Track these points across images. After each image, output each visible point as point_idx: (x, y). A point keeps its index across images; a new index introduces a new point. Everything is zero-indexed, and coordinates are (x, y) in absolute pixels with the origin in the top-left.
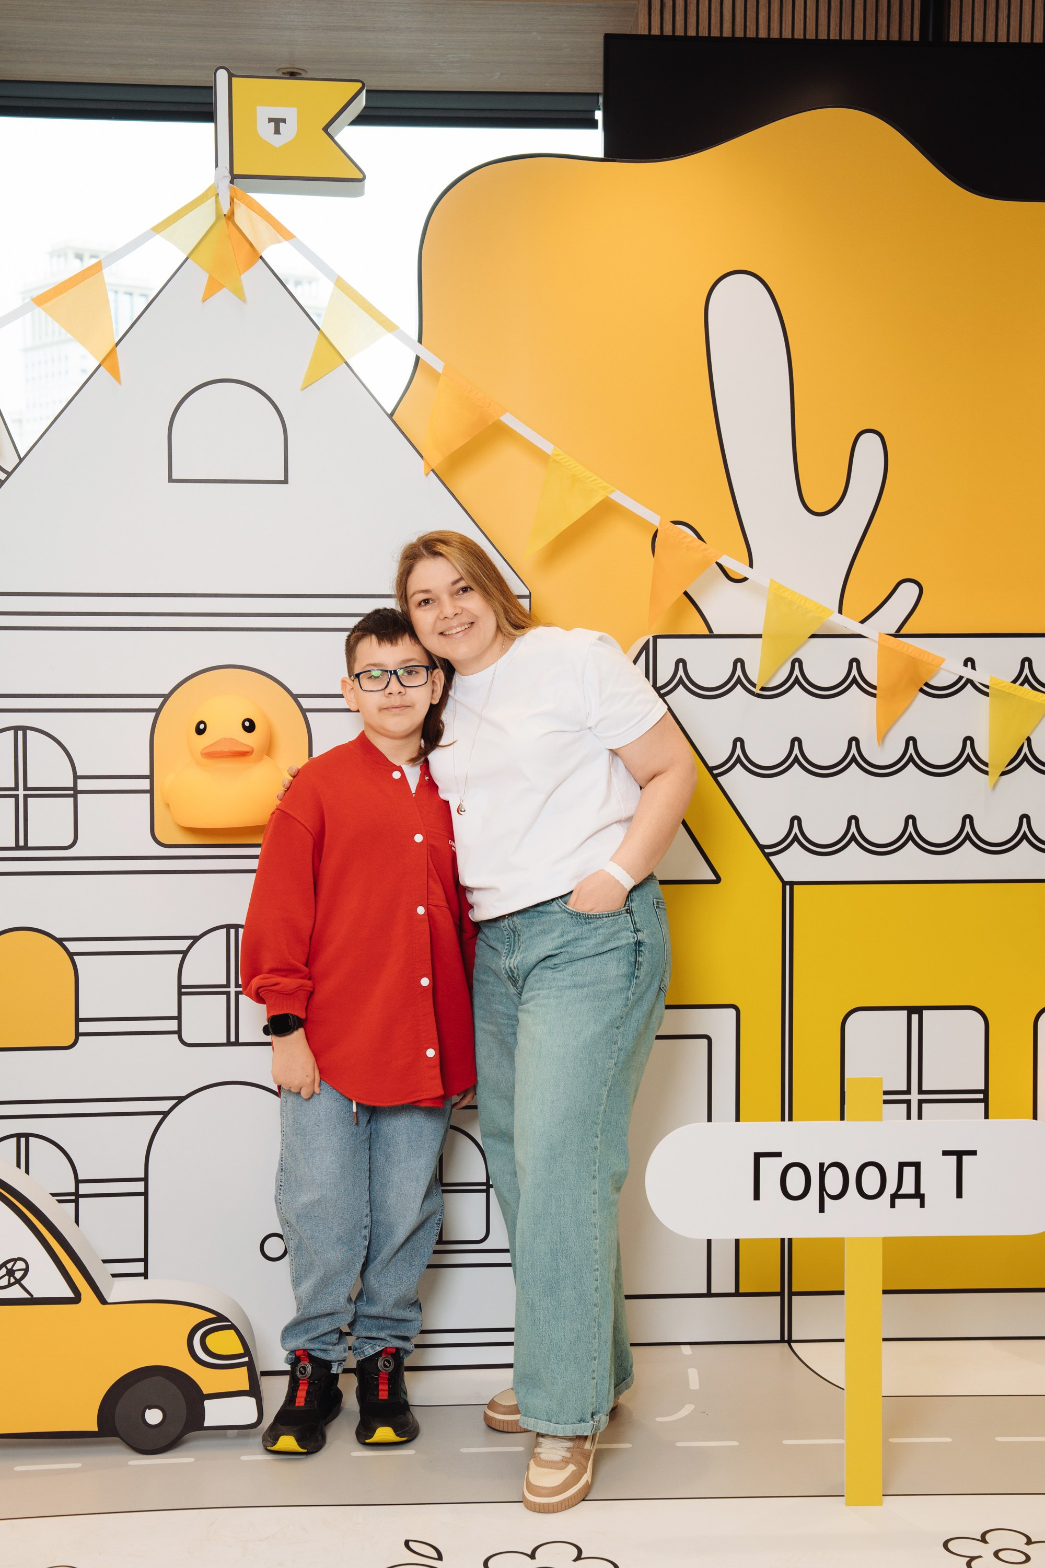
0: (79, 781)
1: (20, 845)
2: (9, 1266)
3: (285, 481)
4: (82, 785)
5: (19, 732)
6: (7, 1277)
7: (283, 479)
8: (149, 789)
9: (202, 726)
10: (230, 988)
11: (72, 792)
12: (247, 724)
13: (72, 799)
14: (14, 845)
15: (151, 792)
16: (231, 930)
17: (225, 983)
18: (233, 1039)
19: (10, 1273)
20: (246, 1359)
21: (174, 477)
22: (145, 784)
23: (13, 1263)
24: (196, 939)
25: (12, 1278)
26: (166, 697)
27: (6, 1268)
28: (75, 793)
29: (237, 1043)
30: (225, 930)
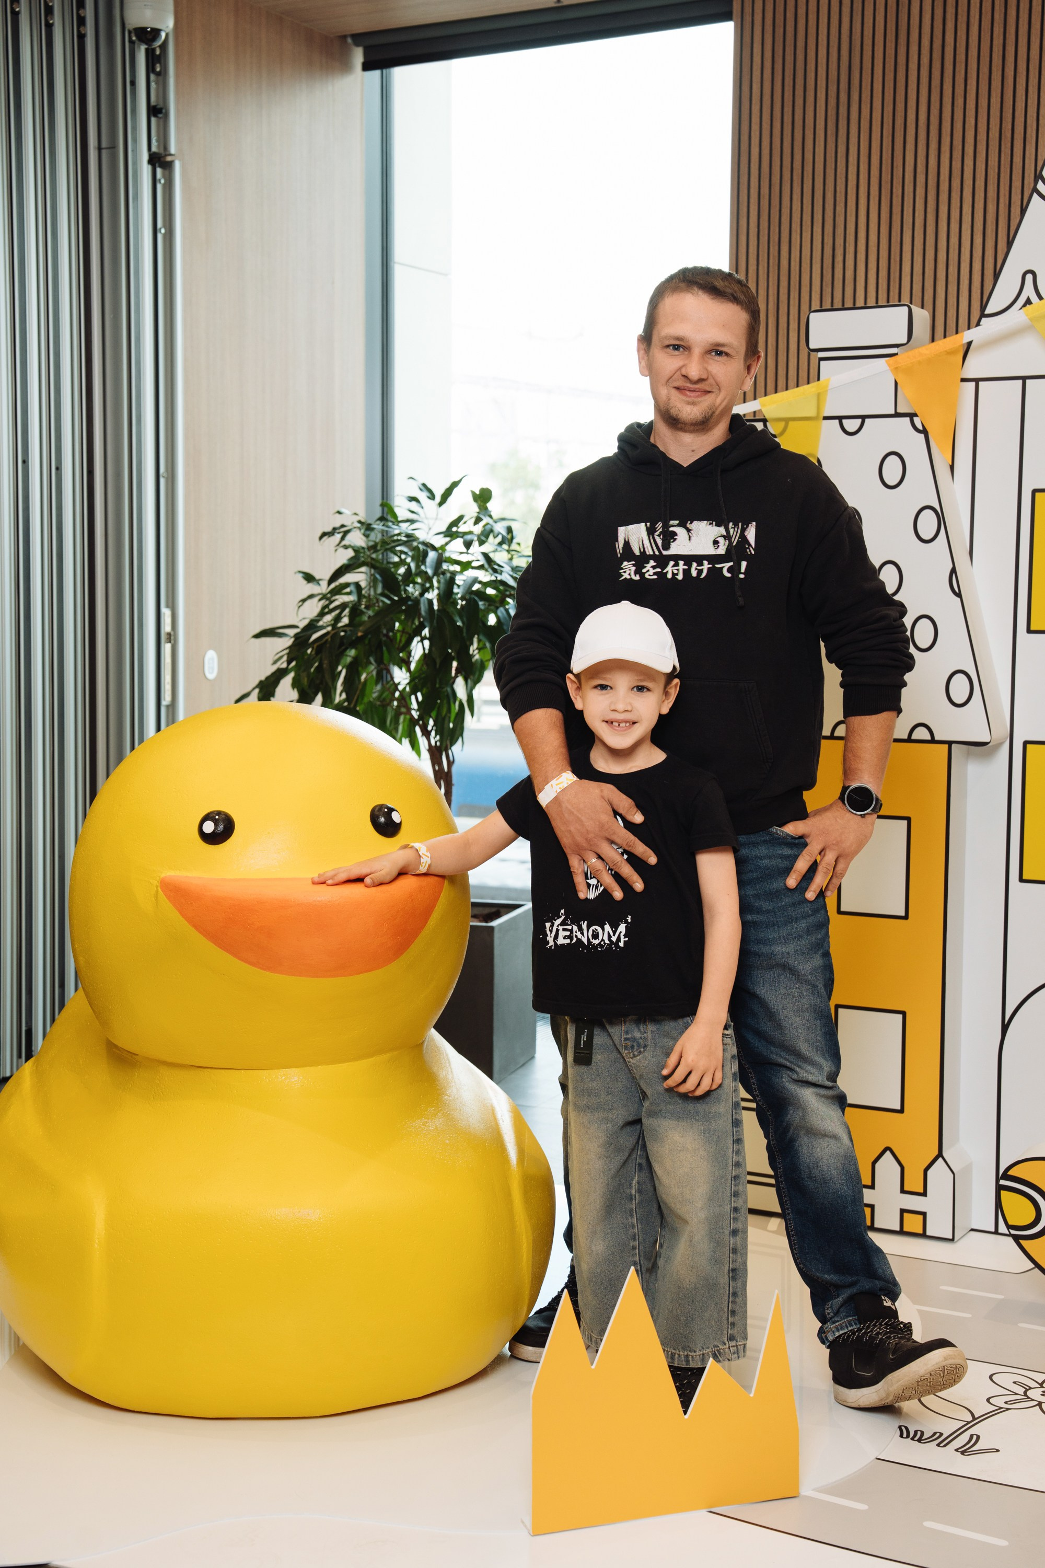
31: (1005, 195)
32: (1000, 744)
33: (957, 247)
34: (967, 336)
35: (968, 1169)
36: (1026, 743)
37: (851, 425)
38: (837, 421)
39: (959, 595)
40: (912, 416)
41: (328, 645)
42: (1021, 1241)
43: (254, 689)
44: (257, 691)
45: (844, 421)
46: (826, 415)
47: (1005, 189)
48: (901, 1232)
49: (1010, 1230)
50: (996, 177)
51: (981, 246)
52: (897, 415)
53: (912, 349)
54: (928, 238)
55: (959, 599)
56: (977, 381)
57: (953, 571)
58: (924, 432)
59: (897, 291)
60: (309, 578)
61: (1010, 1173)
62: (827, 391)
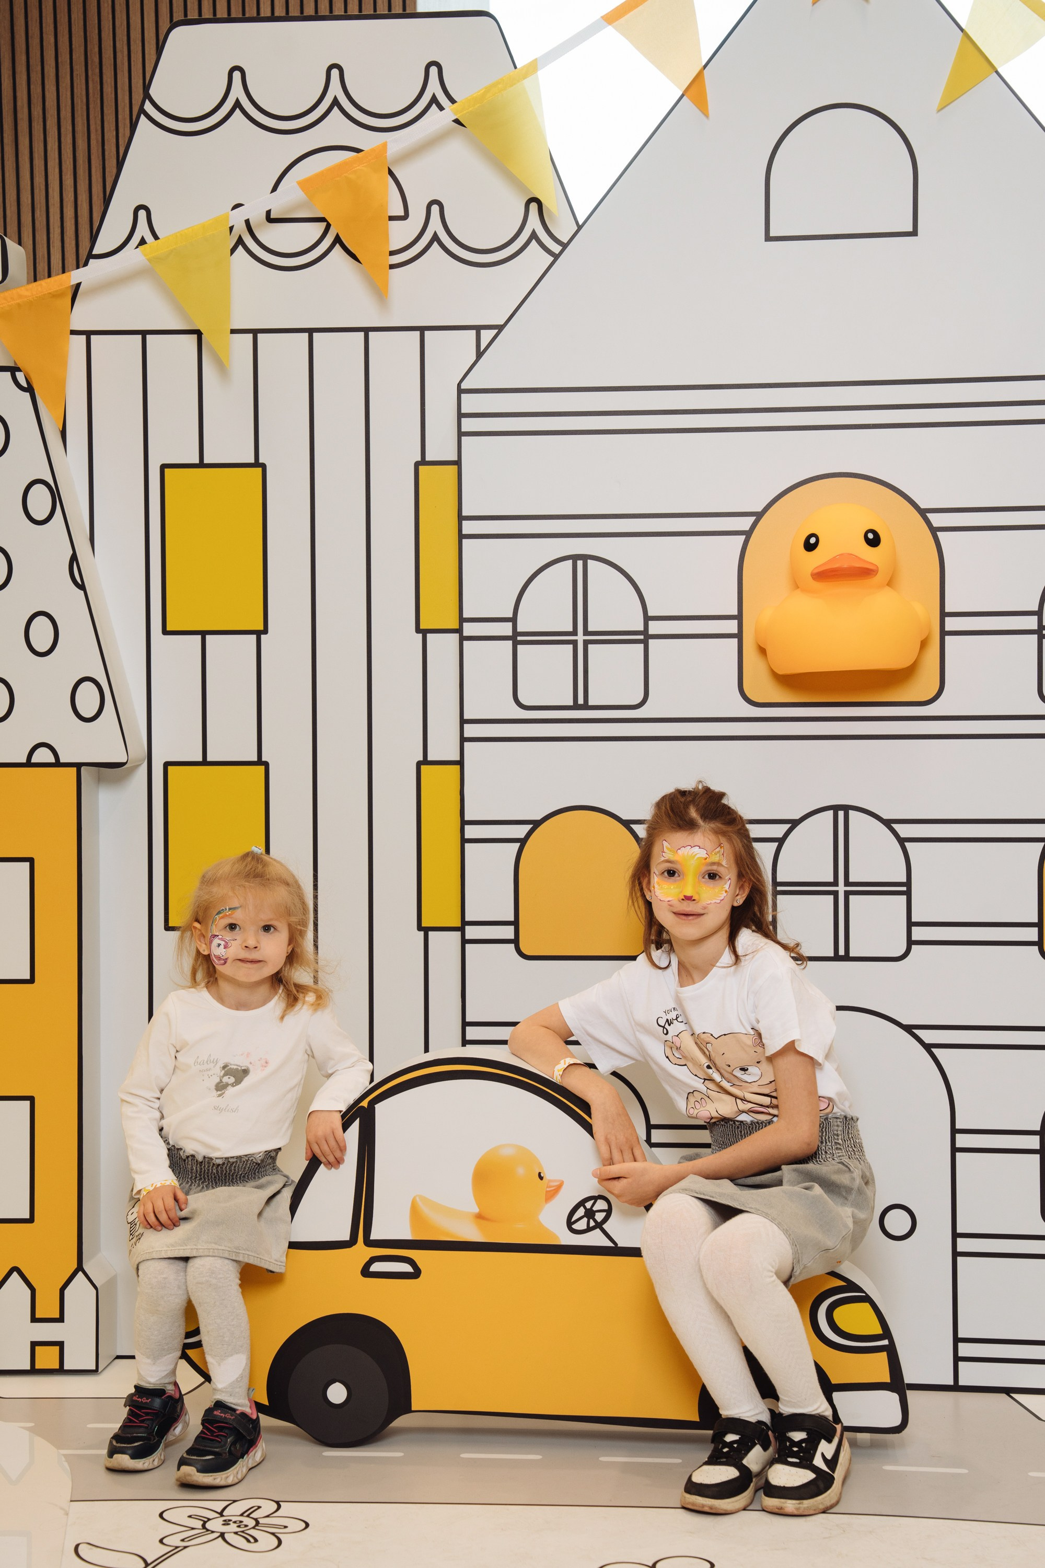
0: (650, 623)
1: (579, 703)
2: (588, 1205)
3: (914, 233)
4: (655, 628)
5: (578, 561)
6: (585, 1220)
7: (911, 230)
8: (736, 632)
9: (813, 540)
10: (838, 886)
11: (642, 637)
12: (871, 536)
13: (642, 645)
14: (571, 703)
15: (739, 636)
16: (839, 812)
17: (831, 880)
18: (842, 952)
19: (590, 1214)
20: (885, 1342)
21: (772, 234)
22: (731, 627)
23: (593, 1201)
24: (794, 823)
25: (591, 1221)
26: (759, 516)
27: (585, 1207)
28: (645, 638)
29: (847, 958)
30: (831, 812)
31: (96, 131)
32: (138, 766)
33: (43, 187)
34: (76, 276)
35: (112, 1282)
36: (167, 765)
39: (82, 587)
40: (13, 370)
47: (96, 124)
48: (33, 1371)
50: (85, 107)
51: (73, 189)
53: (7, 289)
54: (7, 175)
55: (83, 592)
56: (88, 334)
57: (74, 558)
58: (30, 389)
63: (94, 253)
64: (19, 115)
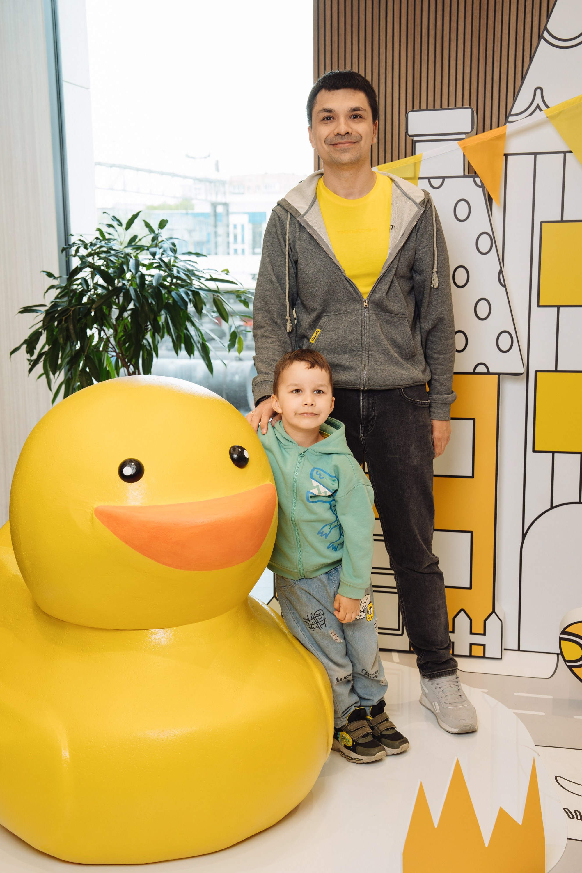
36: (536, 372)
37: (436, 183)
38: (427, 180)
39: (504, 286)
40: (474, 177)
41: (71, 318)
42: (573, 669)
43: (22, 345)
44: (25, 346)
45: (432, 180)
46: (420, 176)
48: (470, 656)
49: (566, 663)
52: (465, 176)
55: (504, 288)
56: (508, 155)
58: (483, 186)
59: (418, 101)
60: (50, 275)
61: (567, 630)
62: (421, 161)
63: (512, 113)
64: (445, 39)
